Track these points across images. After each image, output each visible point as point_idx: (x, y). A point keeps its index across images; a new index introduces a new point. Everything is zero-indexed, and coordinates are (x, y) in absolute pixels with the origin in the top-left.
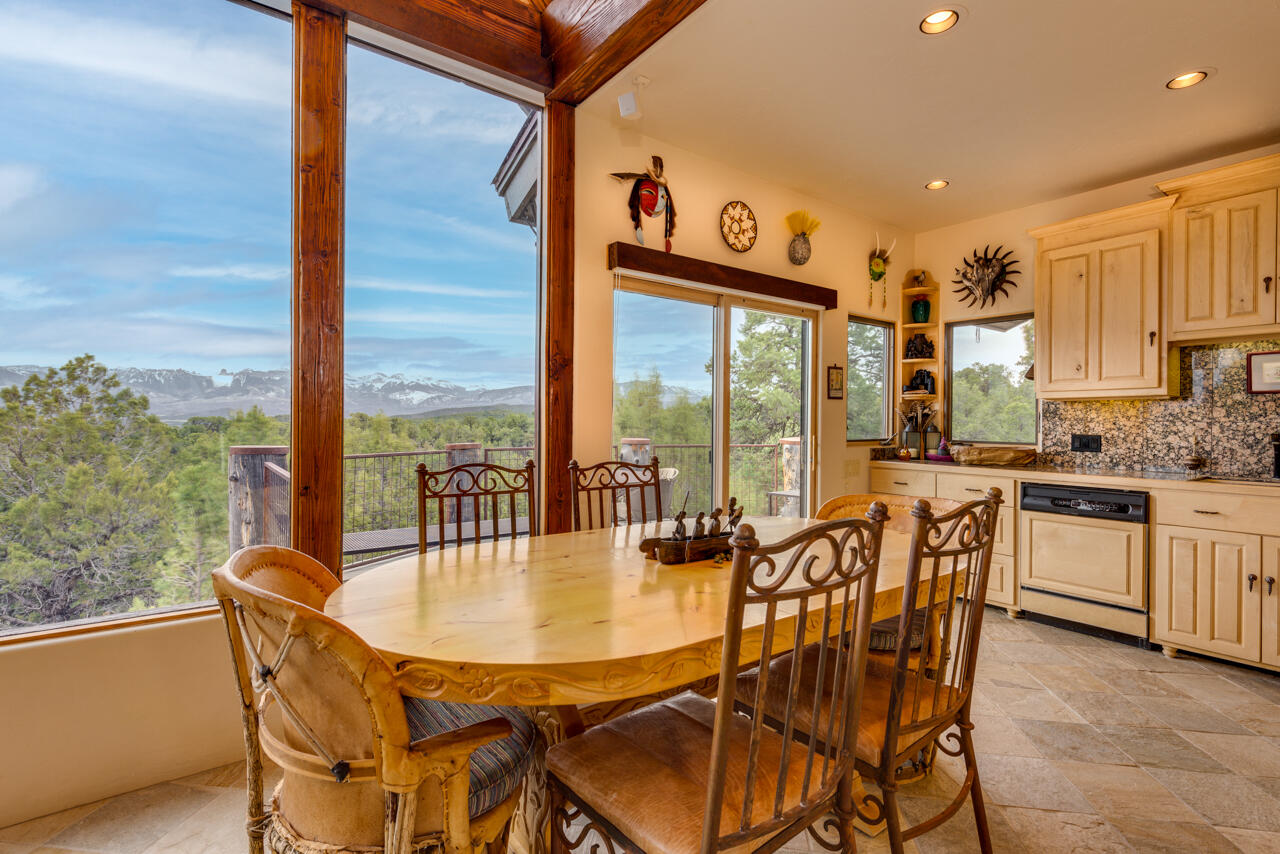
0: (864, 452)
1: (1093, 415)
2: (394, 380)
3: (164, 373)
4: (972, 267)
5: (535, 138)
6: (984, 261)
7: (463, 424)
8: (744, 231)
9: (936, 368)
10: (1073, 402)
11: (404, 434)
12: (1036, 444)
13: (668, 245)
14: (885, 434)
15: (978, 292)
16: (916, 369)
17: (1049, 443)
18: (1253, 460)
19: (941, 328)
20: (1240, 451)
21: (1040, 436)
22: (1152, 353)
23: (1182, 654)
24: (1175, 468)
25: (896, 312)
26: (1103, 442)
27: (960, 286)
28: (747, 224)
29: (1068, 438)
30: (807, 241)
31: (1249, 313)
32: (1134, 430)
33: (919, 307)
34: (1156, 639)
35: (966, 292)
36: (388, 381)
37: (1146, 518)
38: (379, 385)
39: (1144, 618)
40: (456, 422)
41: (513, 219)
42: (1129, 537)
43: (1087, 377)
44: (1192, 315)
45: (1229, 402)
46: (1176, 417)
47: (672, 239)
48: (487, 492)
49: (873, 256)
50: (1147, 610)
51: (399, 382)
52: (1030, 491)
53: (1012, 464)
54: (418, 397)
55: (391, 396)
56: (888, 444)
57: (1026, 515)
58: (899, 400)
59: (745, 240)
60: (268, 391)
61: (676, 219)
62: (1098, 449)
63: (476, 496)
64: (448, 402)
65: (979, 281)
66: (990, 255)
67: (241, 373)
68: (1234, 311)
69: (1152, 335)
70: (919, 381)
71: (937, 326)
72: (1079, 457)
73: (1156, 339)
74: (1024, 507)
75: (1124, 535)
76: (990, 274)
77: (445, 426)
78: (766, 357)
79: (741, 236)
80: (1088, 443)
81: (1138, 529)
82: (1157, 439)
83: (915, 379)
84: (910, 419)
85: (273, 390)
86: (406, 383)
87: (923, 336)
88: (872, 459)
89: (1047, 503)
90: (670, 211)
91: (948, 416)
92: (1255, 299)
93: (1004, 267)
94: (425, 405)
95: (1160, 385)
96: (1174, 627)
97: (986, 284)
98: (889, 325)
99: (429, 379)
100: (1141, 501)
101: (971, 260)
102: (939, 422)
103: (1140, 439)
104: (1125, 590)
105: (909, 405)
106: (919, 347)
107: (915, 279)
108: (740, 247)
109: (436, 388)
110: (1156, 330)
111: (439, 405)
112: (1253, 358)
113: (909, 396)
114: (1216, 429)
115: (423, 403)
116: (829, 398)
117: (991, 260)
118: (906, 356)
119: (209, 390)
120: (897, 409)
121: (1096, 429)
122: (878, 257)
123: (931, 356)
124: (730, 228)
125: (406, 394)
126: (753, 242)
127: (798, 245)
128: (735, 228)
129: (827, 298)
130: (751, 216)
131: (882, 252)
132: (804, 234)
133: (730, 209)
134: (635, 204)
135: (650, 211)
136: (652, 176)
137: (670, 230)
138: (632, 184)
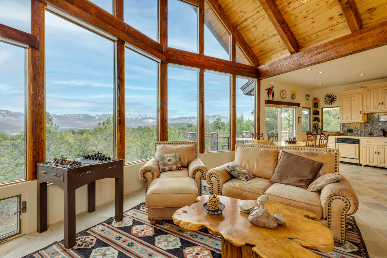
0: (305, 133)
1: (351, 126)
2: (144, 116)
3: (82, 115)
4: (327, 97)
6: (330, 96)
9: (320, 117)
10: (347, 123)
12: (340, 131)
13: (273, 99)
14: (309, 129)
15: (328, 102)
16: (315, 117)
17: (343, 131)
18: (380, 133)
19: (321, 109)
20: (378, 132)
21: (341, 130)
22: (361, 115)
23: (365, 166)
24: (366, 135)
25: (311, 106)
26: (353, 131)
27: (325, 101)
28: (285, 94)
29: (347, 130)
30: (295, 95)
31: (377, 109)
32: (359, 129)
33: (316, 105)
34: (361, 164)
35: (326, 102)
36: (142, 116)
37: (359, 143)
38: (140, 118)
39: (358, 160)
42: (356, 147)
43: (349, 119)
44: (368, 108)
45: (376, 123)
46: (366, 126)
49: (306, 96)
50: (359, 159)
51: (145, 116)
52: (338, 139)
53: (335, 135)
55: (143, 121)
56: (310, 132)
57: (337, 144)
58: (312, 123)
61: (274, 95)
62: (352, 132)
65: (328, 100)
66: (331, 95)
67: (102, 115)
68: (375, 108)
69: (361, 112)
70: (316, 119)
71: (320, 108)
72: (349, 133)
73: (361, 113)
74: (337, 142)
75: (355, 146)
76: (331, 99)
78: (269, 110)
80: (350, 131)
81: (357, 145)
82: (363, 130)
83: (315, 119)
84: (314, 127)
86: (147, 117)
87: (317, 110)
88: (307, 135)
89: (342, 141)
90: (273, 93)
91: (322, 126)
92: (378, 106)
93: (333, 98)
95: (362, 121)
96: (364, 161)
97: (330, 101)
98: (309, 108)
100: (358, 140)
101: (327, 96)
102: (320, 127)
103: (360, 130)
104: (355, 155)
105: (314, 124)
106: (316, 113)
107: (315, 99)
108: (282, 97)
110: (361, 111)
112: (380, 116)
113: (314, 122)
114: (373, 128)
115: (152, 123)
116: (298, 123)
117: (331, 96)
118: (313, 114)
119: (94, 120)
120: (311, 125)
121: (352, 128)
122: (308, 96)
123: (319, 114)
125: (147, 120)
126: (286, 96)
127: (293, 96)
128: (283, 95)
129: (298, 105)
130: (285, 92)
131: (308, 95)
132: (294, 94)
133: (282, 92)
134: (269, 94)
135: (271, 94)
136: (270, 89)
137: (273, 97)
138: (268, 90)
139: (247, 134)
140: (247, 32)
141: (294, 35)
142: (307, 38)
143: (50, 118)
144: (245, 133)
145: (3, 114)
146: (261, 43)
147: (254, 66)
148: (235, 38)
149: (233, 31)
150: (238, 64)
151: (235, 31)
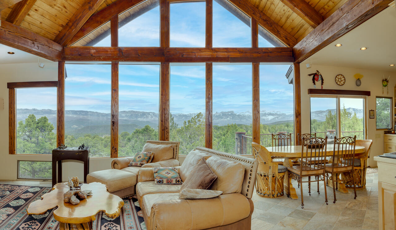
0: (382, 132)
2: (263, 112)
5: (292, 70)
7: (285, 126)
8: (342, 81)
11: (267, 130)
14: (389, 127)
25: (392, 94)
28: (343, 79)
30: (360, 81)
40: (283, 126)
41: (289, 84)
47: (323, 86)
48: (283, 139)
49: (383, 81)
54: (270, 117)
56: (390, 130)
58: (394, 118)
59: (342, 83)
60: (227, 118)
61: (324, 81)
63: (281, 139)
64: (280, 119)
67: (221, 113)
77: (279, 127)
79: (341, 82)
85: (229, 117)
86: (266, 113)
88: (384, 134)
90: (322, 80)
94: (273, 120)
98: (391, 98)
99: (274, 111)
108: (341, 84)
109: (276, 114)
111: (277, 120)
116: (370, 118)
118: (395, 106)
120: (393, 121)
124: (338, 81)
125: (267, 117)
126: (344, 83)
127: (358, 82)
128: (340, 80)
129: (368, 93)
130: (344, 77)
131: (387, 79)
132: (359, 79)
133: (338, 76)
134: (314, 80)
135: (317, 80)
136: (317, 73)
137: (322, 84)
138: (313, 76)
139: (331, 134)
140: (269, 11)
141: (312, 6)
142: (326, 7)
143: (172, 117)
144: (329, 131)
145: (151, 115)
146: (287, 20)
147: (288, 46)
148: (257, 20)
149: (254, 14)
150: (262, 49)
151: (257, 13)
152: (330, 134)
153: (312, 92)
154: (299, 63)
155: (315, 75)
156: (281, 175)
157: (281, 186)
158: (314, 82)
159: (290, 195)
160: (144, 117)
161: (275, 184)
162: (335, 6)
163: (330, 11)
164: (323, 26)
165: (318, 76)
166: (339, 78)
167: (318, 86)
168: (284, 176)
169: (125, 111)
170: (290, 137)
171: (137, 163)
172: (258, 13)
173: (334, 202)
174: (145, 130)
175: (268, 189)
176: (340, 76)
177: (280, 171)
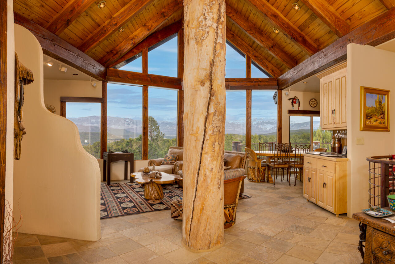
5: (277, 94)
13: (299, 109)
41: (275, 104)
47: (299, 107)
59: (315, 105)
61: (300, 104)
63: (266, 146)
79: (315, 102)
90: (299, 103)
108: (314, 106)
124: (312, 104)
126: (317, 105)
133: (311, 100)
135: (295, 103)
136: (295, 98)
137: (299, 106)
138: (292, 100)
142: (297, 56)
143: (158, 126)
145: (128, 122)
147: (274, 77)
148: (250, 57)
149: (248, 52)
150: (254, 79)
151: (250, 51)
152: (315, 146)
153: (291, 112)
154: (282, 90)
155: (293, 99)
156: (264, 168)
157: (263, 175)
158: (292, 105)
159: (269, 181)
160: (120, 124)
161: (259, 173)
162: (303, 57)
163: (300, 59)
164: (294, 70)
165: (296, 100)
166: (312, 102)
167: (296, 107)
168: (265, 169)
169: (95, 116)
170: (272, 145)
171: (168, 162)
172: (252, 51)
173: (295, 186)
174: (139, 139)
175: (255, 177)
176: (313, 100)
177: (263, 166)
